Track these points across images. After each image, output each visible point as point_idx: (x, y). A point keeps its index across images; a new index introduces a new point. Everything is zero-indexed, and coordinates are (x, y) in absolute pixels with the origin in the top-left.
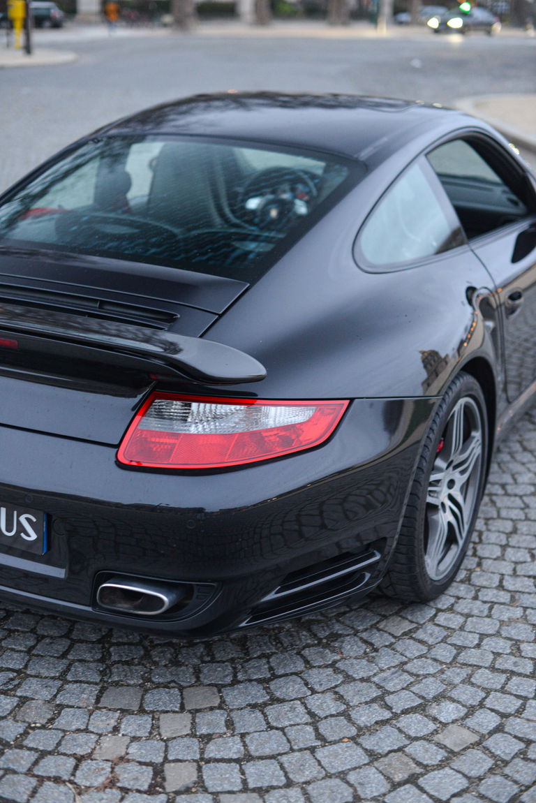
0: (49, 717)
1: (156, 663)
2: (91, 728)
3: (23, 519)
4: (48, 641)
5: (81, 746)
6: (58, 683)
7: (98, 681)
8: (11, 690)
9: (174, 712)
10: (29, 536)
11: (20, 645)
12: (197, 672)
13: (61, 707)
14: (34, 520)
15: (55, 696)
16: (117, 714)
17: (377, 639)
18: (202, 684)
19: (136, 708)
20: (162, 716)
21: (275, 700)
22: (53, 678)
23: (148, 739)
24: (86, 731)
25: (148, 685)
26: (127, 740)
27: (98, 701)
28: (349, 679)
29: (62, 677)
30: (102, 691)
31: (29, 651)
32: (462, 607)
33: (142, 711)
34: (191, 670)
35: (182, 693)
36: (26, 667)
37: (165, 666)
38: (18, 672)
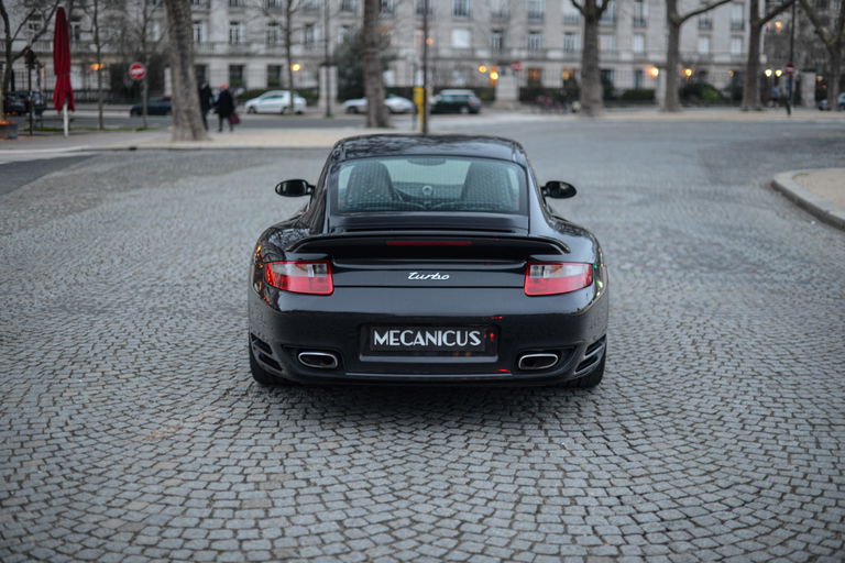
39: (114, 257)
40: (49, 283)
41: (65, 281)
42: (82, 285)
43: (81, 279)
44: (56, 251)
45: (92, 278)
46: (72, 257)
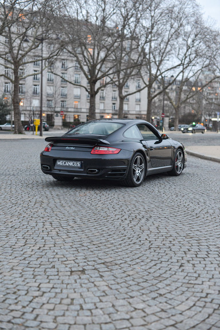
10: (79, 165)
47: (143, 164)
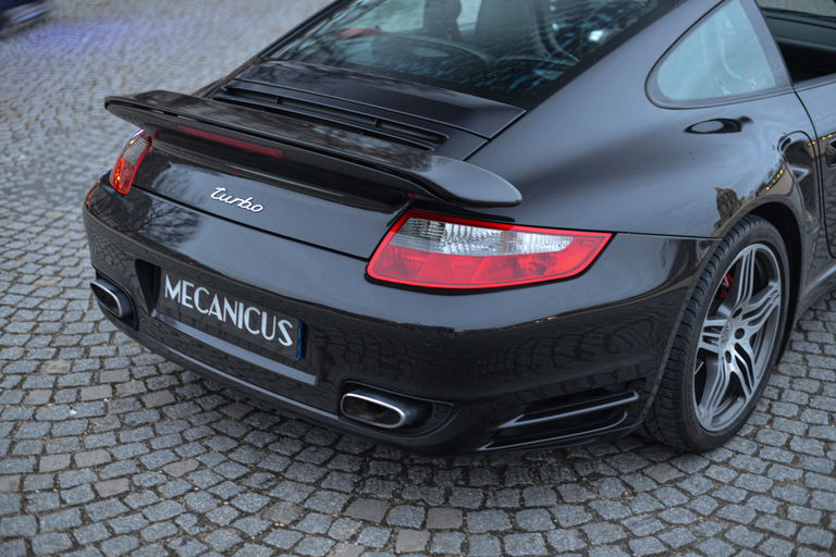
0: (294, 518)
1: (410, 482)
2: (330, 534)
3: (281, 324)
4: (313, 449)
5: (316, 549)
6: (311, 489)
7: (350, 491)
8: (266, 490)
9: (415, 529)
10: (285, 341)
11: (286, 449)
12: (448, 494)
13: (308, 511)
14: (291, 326)
15: (305, 500)
16: (359, 524)
17: (639, 484)
18: (450, 507)
19: (378, 521)
20: (401, 531)
21: (517, 530)
22: (308, 484)
23: (382, 550)
24: (326, 536)
25: (397, 500)
26: (362, 548)
27: (344, 509)
28: (598, 518)
29: (317, 484)
30: (350, 502)
31: (292, 457)
32: (738, 462)
33: (384, 524)
34: (442, 492)
35: (427, 512)
36: (285, 471)
37: (419, 485)
38: (277, 474)
39: (111, 72)
40: (19, 127)
41: (43, 126)
42: (67, 131)
43: (66, 120)
44: (30, 59)
45: (82, 118)
46: (52, 72)
47: (776, 286)
